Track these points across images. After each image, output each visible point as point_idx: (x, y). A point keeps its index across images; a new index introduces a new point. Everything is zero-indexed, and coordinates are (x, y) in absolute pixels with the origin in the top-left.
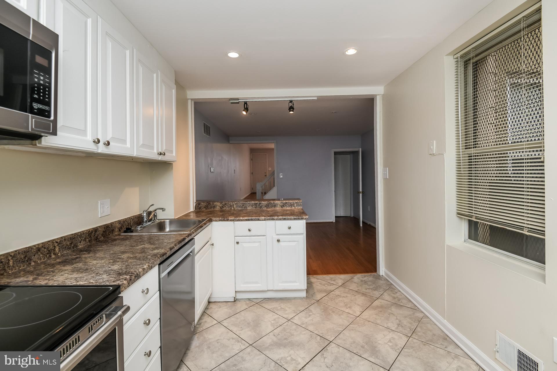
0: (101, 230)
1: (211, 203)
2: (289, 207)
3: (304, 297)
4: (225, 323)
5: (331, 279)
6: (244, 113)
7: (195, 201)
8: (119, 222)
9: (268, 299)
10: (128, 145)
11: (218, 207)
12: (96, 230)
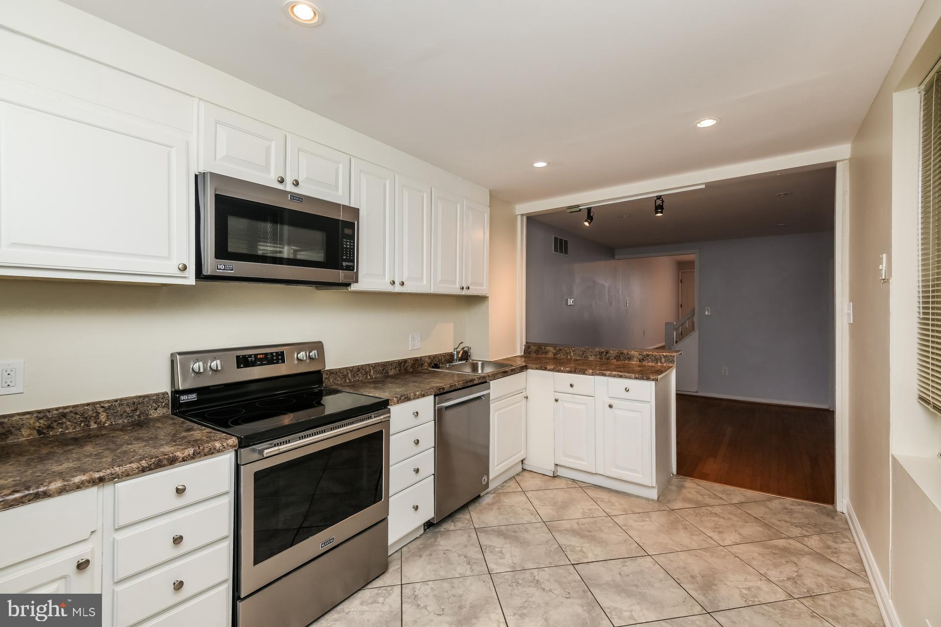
0: (410, 363)
1: (543, 347)
2: (652, 363)
3: (653, 500)
4: (529, 494)
5: (723, 492)
6: (587, 224)
7: (524, 343)
8: (429, 357)
9: (598, 487)
10: (425, 283)
11: (551, 353)
12: (405, 361)
